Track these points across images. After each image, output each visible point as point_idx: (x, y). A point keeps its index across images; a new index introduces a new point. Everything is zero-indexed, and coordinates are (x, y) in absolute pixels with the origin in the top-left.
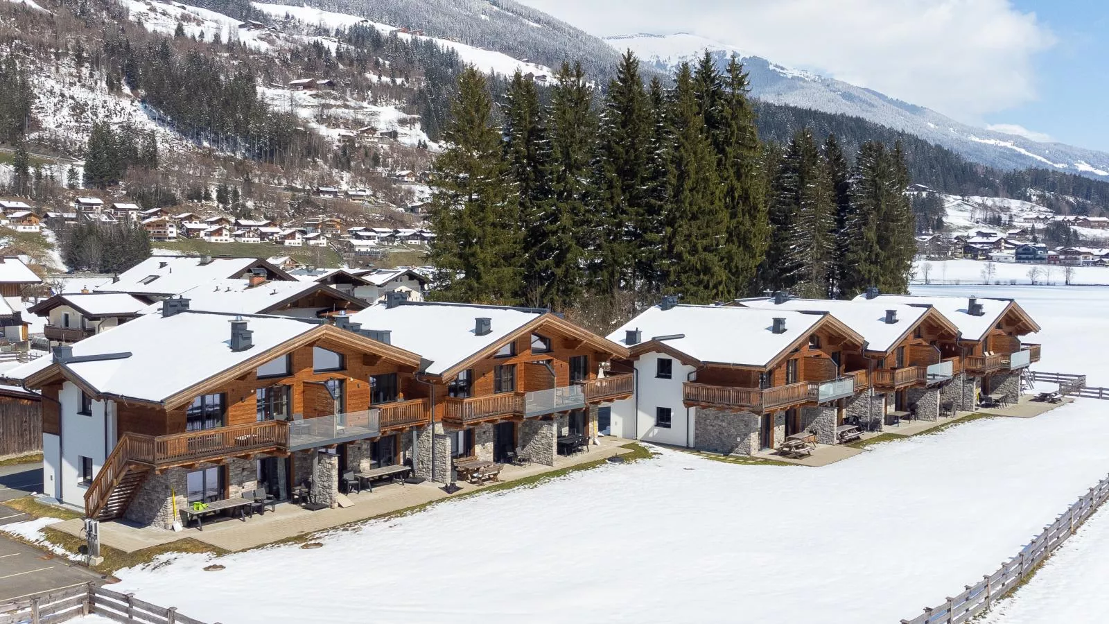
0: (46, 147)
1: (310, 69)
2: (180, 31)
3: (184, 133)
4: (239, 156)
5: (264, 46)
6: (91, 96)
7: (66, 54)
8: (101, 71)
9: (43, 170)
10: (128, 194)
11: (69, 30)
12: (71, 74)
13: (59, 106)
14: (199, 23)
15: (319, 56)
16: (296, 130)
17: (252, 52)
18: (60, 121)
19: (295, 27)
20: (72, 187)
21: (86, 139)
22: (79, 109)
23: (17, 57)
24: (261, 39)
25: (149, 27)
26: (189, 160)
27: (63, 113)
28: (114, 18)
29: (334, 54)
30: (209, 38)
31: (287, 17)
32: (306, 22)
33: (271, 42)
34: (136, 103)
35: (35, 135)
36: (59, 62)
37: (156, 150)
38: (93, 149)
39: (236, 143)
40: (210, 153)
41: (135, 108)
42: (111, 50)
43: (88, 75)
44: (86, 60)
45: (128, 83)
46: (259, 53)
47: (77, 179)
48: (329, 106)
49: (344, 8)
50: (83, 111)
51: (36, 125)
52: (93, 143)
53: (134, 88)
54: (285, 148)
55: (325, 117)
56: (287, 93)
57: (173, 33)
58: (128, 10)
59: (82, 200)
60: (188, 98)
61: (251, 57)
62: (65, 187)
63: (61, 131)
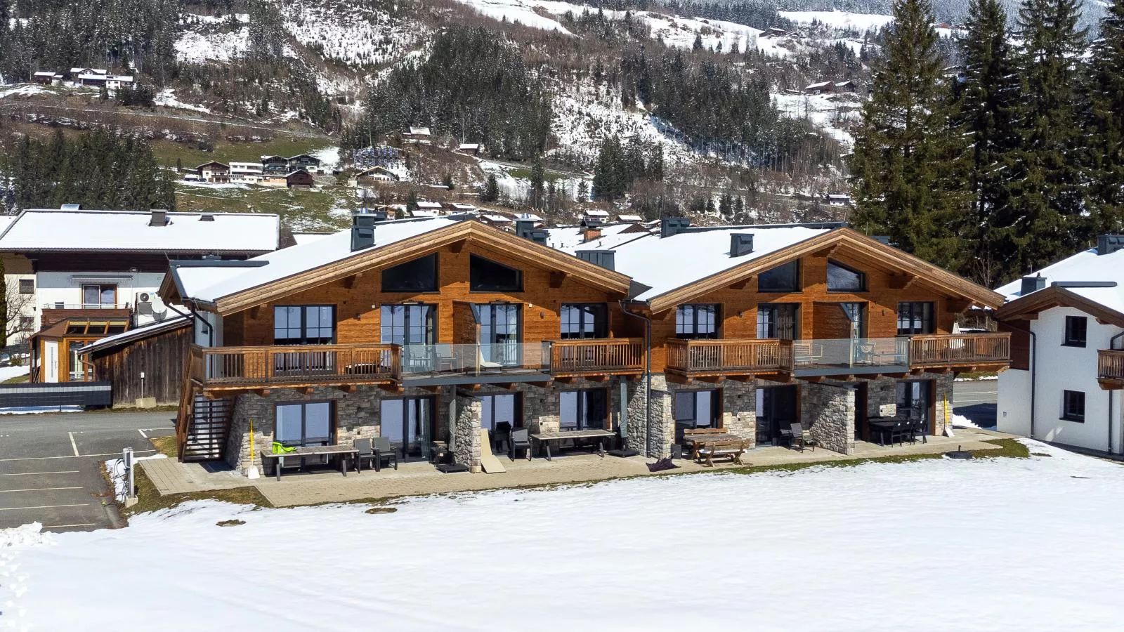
0: (561, 162)
1: (830, 73)
2: (698, 43)
3: (692, 146)
4: (745, 165)
5: (782, 52)
6: (606, 112)
7: (586, 74)
8: (617, 88)
9: (556, 185)
10: (633, 207)
11: (592, 52)
12: (590, 93)
13: (576, 124)
14: (718, 34)
15: (841, 58)
16: (808, 136)
17: (769, 59)
18: (575, 138)
19: (822, 33)
20: (581, 200)
21: (598, 153)
22: (593, 125)
23: (544, 80)
24: (780, 45)
25: (668, 42)
26: (694, 170)
27: (578, 131)
28: (636, 37)
29: (858, 55)
30: (726, 49)
31: (814, 22)
32: (834, 27)
33: (792, 48)
34: (647, 117)
35: (552, 152)
36: (580, 82)
37: (662, 161)
38: (602, 163)
39: (743, 153)
40: (716, 163)
41: (646, 122)
42: (627, 66)
43: (605, 92)
44: (605, 78)
45: (642, 98)
46: (777, 59)
47: (587, 192)
48: (847, 109)
49: (876, 9)
50: (598, 127)
51: (554, 143)
52: (603, 158)
53: (646, 103)
54: (794, 155)
55: (841, 120)
56: (802, 98)
57: (691, 47)
58: (649, 28)
59: (590, 212)
60: (697, 108)
61: (768, 64)
62: (575, 200)
63: (576, 148)
